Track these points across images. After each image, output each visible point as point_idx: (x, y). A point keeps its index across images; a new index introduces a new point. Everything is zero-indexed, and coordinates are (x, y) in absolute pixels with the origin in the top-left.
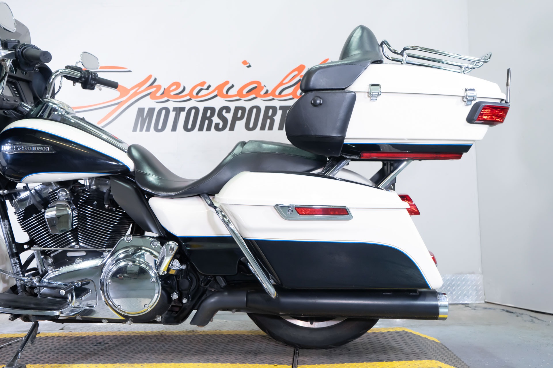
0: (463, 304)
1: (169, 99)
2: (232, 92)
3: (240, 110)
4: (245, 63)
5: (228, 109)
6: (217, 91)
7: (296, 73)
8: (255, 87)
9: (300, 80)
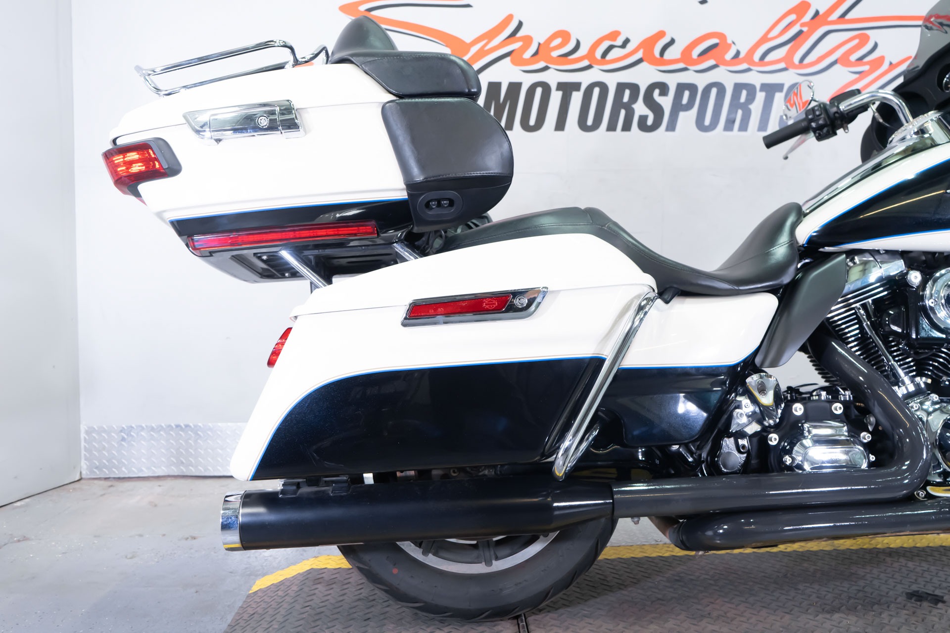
1: (550, 65)
3: (687, 89)
6: (641, 51)
8: (715, 46)
9: (800, 33)
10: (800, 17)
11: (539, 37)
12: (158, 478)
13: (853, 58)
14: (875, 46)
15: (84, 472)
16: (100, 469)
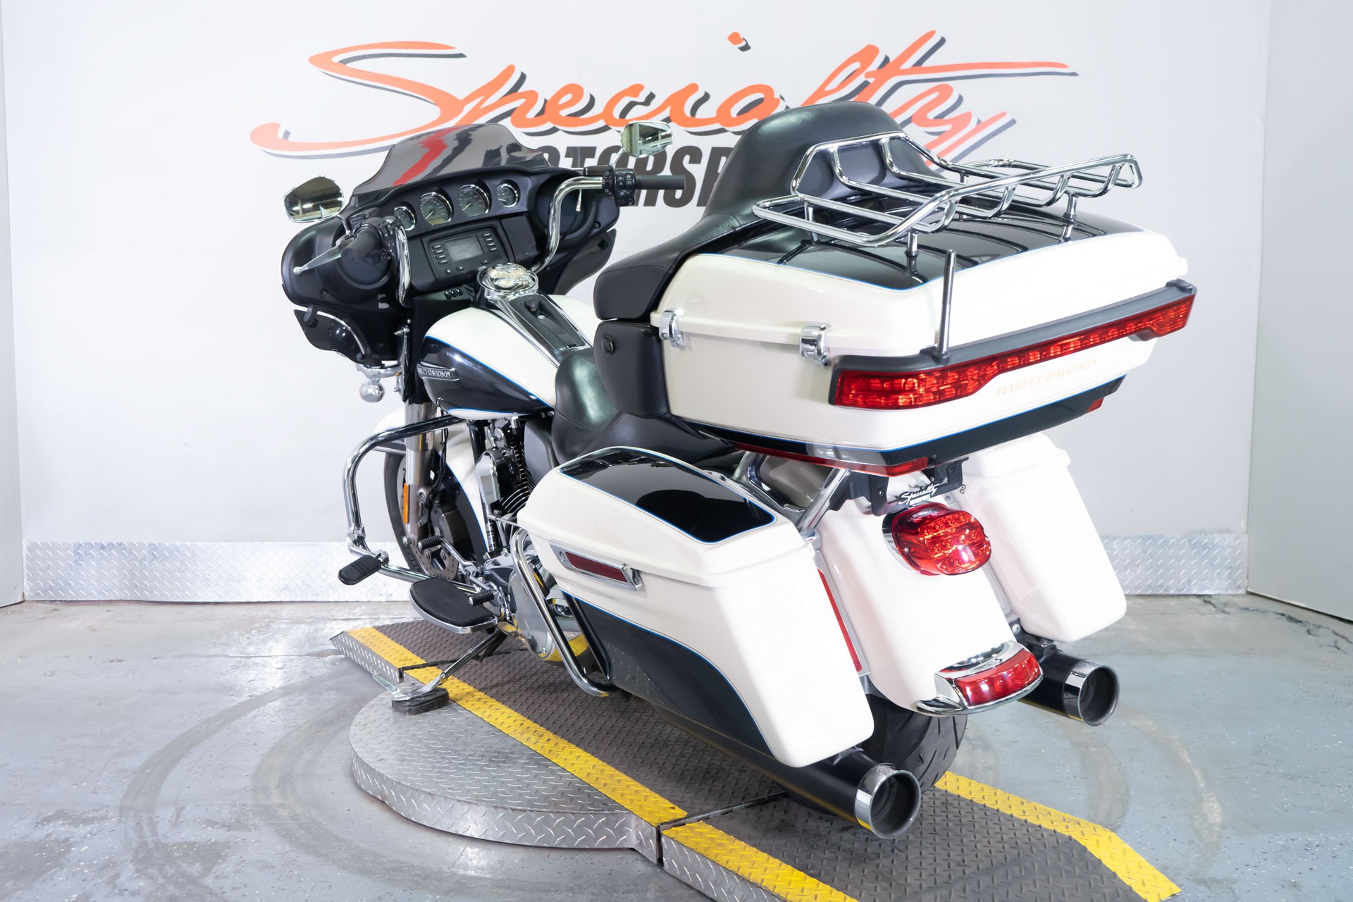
0: (1198, 596)
1: (558, 127)
2: (706, 111)
3: (724, 156)
4: (734, 38)
5: (695, 154)
6: (669, 108)
7: (856, 65)
8: (759, 101)
9: (865, 84)
10: (865, 65)
11: (546, 93)
12: (110, 602)
13: (932, 115)
14: (960, 100)
15: (27, 594)
16: (45, 591)
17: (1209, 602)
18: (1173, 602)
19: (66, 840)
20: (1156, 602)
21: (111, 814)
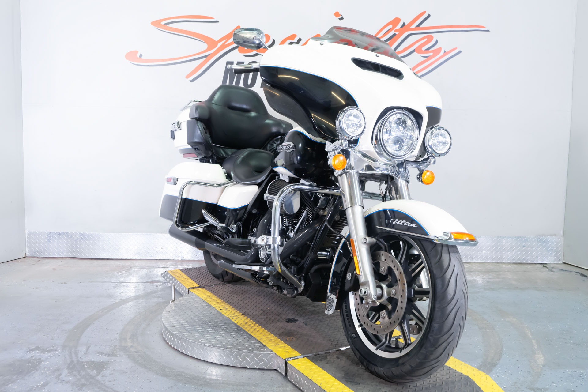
0: (541, 264)
12: (62, 258)
15: (27, 254)
16: (35, 253)
17: (546, 267)
18: (529, 267)
19: (39, 359)
20: (522, 266)
21: (59, 348)
